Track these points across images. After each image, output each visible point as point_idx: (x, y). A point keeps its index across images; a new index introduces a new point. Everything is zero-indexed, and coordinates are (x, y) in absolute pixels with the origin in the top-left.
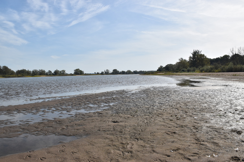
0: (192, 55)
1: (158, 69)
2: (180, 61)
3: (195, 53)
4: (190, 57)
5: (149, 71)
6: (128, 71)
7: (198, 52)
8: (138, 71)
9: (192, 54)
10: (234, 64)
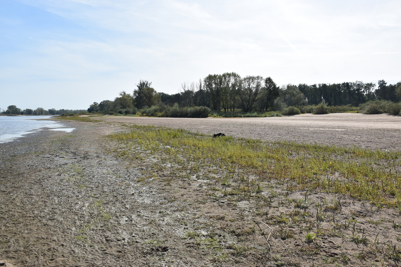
0: (137, 89)
1: (89, 107)
2: (121, 96)
3: (142, 86)
4: (135, 92)
5: (78, 110)
6: (38, 109)
7: (147, 84)
8: (56, 110)
9: (138, 86)
10: (180, 106)
